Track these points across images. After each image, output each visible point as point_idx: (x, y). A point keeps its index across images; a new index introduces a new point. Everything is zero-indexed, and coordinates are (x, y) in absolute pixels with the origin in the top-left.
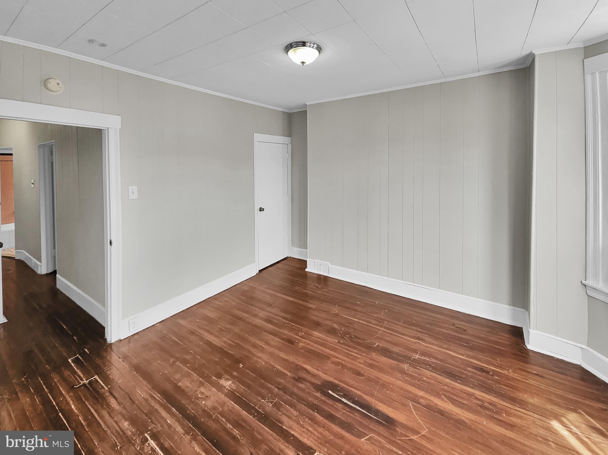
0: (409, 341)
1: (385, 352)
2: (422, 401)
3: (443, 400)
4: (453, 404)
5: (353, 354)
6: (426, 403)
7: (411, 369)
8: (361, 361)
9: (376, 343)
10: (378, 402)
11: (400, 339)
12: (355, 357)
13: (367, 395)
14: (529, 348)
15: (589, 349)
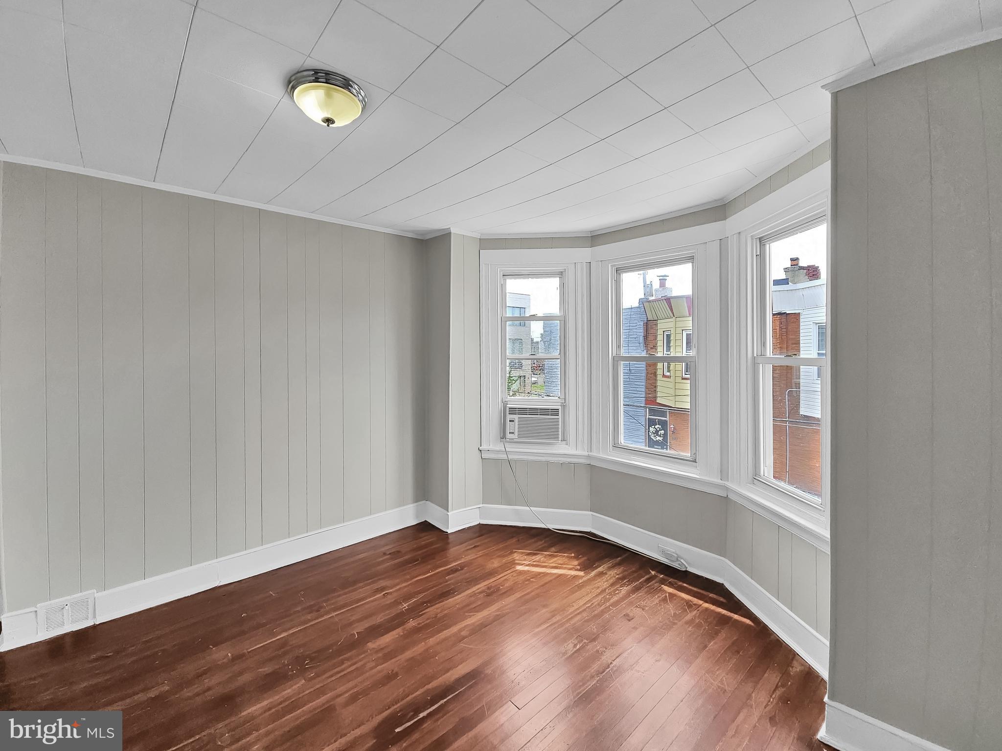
0: (374, 601)
1: (376, 631)
2: (463, 633)
3: (470, 616)
4: (478, 612)
5: (349, 670)
6: (467, 631)
7: (420, 620)
8: (371, 666)
9: (352, 633)
10: (445, 675)
11: (367, 606)
12: (357, 669)
13: (430, 683)
14: (449, 531)
15: (484, 505)
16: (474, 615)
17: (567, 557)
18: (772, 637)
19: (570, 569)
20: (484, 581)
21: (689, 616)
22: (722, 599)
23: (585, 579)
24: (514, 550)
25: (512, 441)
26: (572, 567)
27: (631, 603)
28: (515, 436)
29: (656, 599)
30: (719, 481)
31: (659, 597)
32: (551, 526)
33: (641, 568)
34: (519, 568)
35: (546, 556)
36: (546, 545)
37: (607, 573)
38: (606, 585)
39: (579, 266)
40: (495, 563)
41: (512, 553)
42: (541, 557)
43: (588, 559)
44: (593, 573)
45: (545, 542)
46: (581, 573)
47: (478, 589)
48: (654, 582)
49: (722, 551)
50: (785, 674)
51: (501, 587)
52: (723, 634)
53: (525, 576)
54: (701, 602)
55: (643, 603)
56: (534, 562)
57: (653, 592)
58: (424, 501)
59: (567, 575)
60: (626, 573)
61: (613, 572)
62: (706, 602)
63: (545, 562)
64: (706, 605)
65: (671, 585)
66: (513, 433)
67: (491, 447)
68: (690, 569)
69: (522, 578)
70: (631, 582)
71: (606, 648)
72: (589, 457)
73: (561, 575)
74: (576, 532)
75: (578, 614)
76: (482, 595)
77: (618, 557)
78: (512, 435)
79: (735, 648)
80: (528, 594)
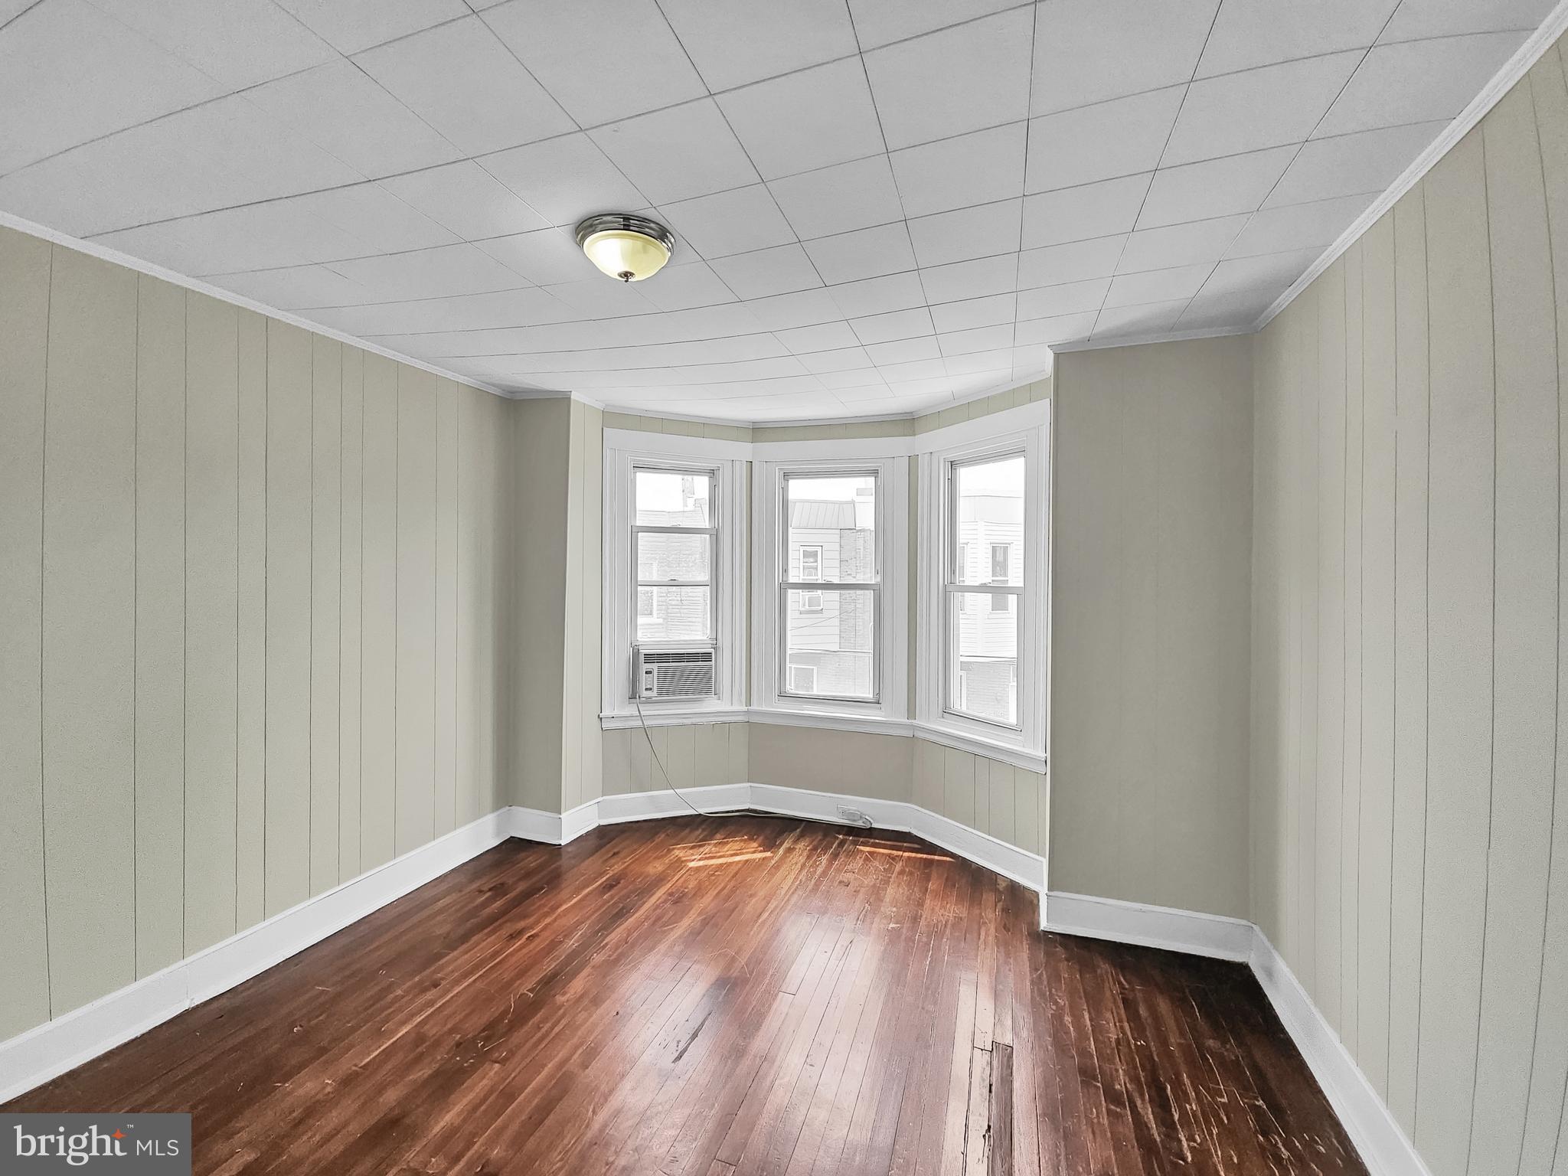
5: (555, 1031)
7: (607, 952)
14: (563, 843)
15: (604, 797)
16: (674, 927)
17: (741, 841)
18: (973, 866)
19: (754, 852)
20: (658, 890)
21: (898, 867)
22: (916, 846)
23: (776, 858)
24: (671, 847)
25: (649, 701)
26: (753, 850)
27: (838, 871)
28: (654, 693)
29: (859, 862)
30: (905, 721)
31: (861, 858)
32: (702, 811)
33: (825, 836)
34: (691, 864)
35: (715, 845)
36: (705, 833)
37: (796, 847)
38: (802, 859)
39: (737, 465)
40: (656, 868)
41: (669, 851)
42: (710, 847)
43: (766, 838)
44: (781, 851)
45: (704, 830)
46: (768, 854)
47: (659, 898)
48: (846, 846)
49: (906, 797)
50: (996, 890)
51: (686, 890)
52: (934, 875)
53: (707, 871)
54: (901, 853)
55: (850, 867)
56: (705, 854)
57: (851, 854)
58: (508, 808)
59: (754, 860)
60: (815, 843)
61: (801, 845)
62: (904, 851)
63: (719, 852)
64: (906, 854)
65: (864, 844)
66: (651, 689)
67: (616, 713)
68: (875, 825)
69: (703, 875)
70: (825, 850)
71: (842, 917)
72: (748, 712)
73: (747, 861)
74: (733, 812)
75: (793, 893)
76: (668, 905)
77: (796, 829)
78: (649, 692)
79: (949, 883)
80: (724, 888)
